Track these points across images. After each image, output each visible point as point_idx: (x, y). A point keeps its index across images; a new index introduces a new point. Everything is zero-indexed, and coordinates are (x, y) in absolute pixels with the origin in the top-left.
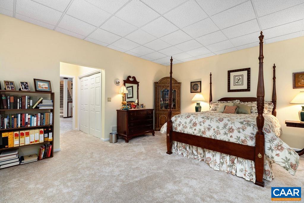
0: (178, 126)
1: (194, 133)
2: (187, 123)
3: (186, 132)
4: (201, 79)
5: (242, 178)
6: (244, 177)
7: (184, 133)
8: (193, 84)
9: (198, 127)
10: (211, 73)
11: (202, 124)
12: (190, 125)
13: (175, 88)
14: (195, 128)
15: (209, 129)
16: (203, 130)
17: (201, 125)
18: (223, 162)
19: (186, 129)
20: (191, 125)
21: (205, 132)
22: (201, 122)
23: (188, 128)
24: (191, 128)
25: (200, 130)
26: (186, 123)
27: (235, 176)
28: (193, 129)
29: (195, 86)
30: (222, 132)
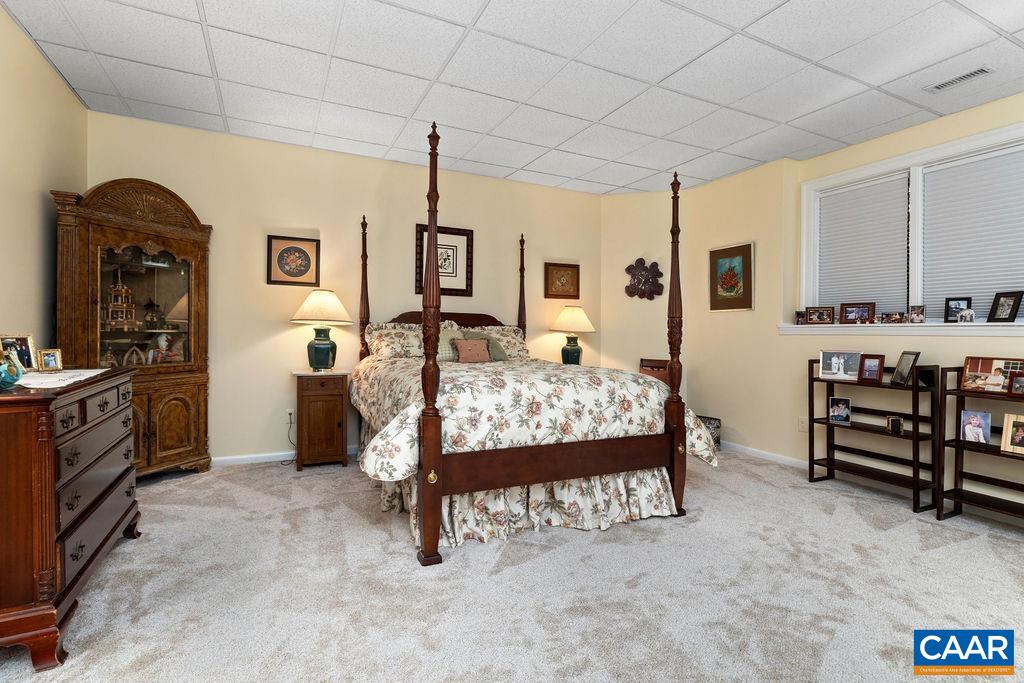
0: (466, 427)
1: (534, 438)
2: (508, 409)
3: (505, 445)
4: (318, 232)
5: (652, 516)
6: (656, 513)
7: (499, 447)
8: (279, 247)
9: (546, 416)
10: (364, 218)
11: (554, 400)
12: (519, 411)
13: (186, 254)
14: (536, 419)
15: (578, 414)
16: (562, 420)
17: (552, 406)
18: (610, 500)
19: (506, 431)
20: (522, 411)
21: (570, 425)
22: (549, 396)
23: (514, 424)
24: (523, 422)
25: (554, 422)
26: (500, 408)
27: (641, 522)
28: (532, 424)
29: (292, 257)
30: (609, 414)
